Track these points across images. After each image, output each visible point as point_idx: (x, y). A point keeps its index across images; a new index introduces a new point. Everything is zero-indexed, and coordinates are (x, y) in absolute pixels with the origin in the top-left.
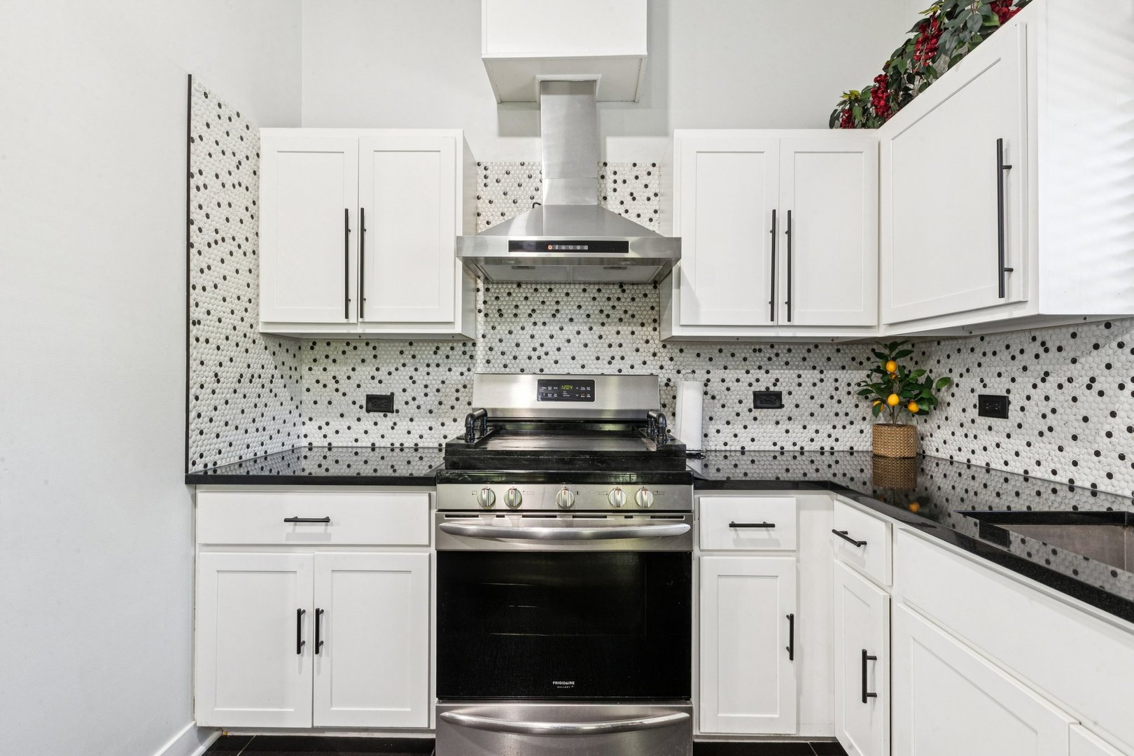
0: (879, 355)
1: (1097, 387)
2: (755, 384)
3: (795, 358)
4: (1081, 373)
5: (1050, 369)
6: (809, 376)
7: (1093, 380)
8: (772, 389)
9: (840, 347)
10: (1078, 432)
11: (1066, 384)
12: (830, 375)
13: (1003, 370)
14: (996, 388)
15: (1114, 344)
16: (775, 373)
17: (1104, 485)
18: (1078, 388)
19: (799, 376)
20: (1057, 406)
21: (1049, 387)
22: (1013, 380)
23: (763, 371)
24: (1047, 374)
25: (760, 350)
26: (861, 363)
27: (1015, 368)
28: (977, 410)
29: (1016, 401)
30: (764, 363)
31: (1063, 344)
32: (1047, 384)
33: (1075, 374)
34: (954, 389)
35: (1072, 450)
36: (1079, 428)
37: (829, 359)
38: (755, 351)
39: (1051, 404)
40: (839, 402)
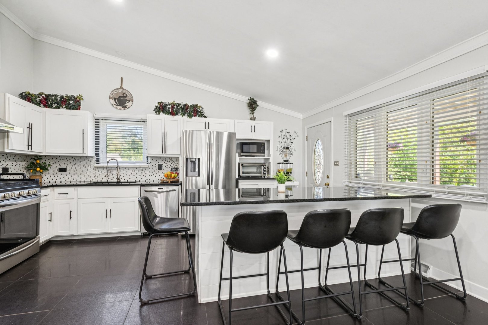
0: (34, 159)
1: (85, 166)
2: (2, 165)
3: (11, 158)
4: (82, 164)
5: (76, 163)
6: (15, 163)
7: (84, 165)
8: (6, 167)
9: (21, 156)
10: (81, 173)
11: (79, 166)
12: (19, 163)
13: (65, 163)
14: (63, 166)
15: (88, 160)
16: (7, 162)
17: (86, 180)
18: (82, 166)
19: (12, 163)
20: (77, 169)
21: (76, 166)
22: (68, 165)
23: (4, 162)
24: (75, 164)
25: (4, 156)
26: (24, 160)
27: (68, 163)
28: (58, 171)
29: (68, 169)
30: (4, 159)
31: (79, 159)
32: (75, 166)
33: (81, 164)
34: (51, 167)
35: (80, 176)
36: (82, 172)
37: (18, 159)
38: (2, 156)
39: (76, 169)
40: (20, 170)
